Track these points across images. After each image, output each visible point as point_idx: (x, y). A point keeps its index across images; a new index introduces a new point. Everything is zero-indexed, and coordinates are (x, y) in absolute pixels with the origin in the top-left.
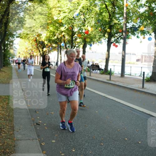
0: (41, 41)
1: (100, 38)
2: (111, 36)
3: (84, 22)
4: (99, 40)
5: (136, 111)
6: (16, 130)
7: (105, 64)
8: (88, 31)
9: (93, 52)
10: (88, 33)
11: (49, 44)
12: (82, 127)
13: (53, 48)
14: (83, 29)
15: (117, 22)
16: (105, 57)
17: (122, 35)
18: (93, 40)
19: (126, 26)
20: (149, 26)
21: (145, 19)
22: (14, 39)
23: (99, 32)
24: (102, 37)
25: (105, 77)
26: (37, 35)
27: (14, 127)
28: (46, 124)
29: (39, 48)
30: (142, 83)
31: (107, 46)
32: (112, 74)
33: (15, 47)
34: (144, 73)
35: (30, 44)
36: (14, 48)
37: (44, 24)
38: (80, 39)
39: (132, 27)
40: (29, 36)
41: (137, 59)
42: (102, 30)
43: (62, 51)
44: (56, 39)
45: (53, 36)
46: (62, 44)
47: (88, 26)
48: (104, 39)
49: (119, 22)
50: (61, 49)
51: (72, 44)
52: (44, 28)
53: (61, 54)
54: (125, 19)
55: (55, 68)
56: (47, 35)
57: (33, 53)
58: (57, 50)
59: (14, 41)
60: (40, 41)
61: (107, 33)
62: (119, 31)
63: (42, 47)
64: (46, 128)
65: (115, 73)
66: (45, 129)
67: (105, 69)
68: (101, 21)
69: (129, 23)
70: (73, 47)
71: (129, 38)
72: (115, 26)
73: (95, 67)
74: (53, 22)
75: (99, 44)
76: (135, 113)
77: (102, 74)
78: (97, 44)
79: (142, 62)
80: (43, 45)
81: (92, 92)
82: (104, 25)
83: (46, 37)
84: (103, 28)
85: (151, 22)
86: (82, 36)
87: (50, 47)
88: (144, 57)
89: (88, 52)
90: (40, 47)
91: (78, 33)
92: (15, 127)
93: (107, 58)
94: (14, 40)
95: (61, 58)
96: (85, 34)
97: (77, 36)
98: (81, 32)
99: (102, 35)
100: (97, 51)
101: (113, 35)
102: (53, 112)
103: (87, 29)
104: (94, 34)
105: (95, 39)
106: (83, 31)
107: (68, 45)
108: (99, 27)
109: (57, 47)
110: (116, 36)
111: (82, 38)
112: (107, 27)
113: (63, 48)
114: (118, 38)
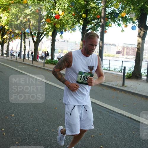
1: (73, 25)
2: (86, 22)
3: (54, 4)
4: (72, 27)
5: (114, 113)
8: (60, 15)
9: (64, 41)
10: (59, 18)
11: (11, 30)
12: (49, 132)
13: (16, 35)
14: (53, 13)
15: (94, 5)
16: (79, 48)
17: (100, 22)
18: (65, 26)
19: (105, 11)
20: (132, 13)
21: (127, 4)
24: (76, 23)
28: (5, 129)
30: (122, 80)
34: (125, 67)
37: (5, 4)
38: (49, 25)
39: (112, 13)
41: (118, 51)
42: (76, 15)
43: (26, 39)
47: (59, 9)
48: (78, 26)
49: (96, 5)
50: (25, 36)
52: (5, 9)
53: (25, 42)
54: (104, 3)
55: (17, 60)
56: (8, 18)
58: (20, 37)
61: (82, 19)
62: (97, 16)
63: (1, 32)
64: (5, 134)
66: (3, 134)
68: (76, 3)
69: (108, 8)
70: (40, 34)
71: (108, 26)
72: (92, 11)
74: (17, 2)
76: (113, 116)
78: (69, 32)
79: (123, 55)
80: (3, 30)
82: (79, 9)
83: (7, 21)
84: (77, 12)
85: (134, 8)
86: (52, 22)
87: (12, 34)
88: (125, 49)
89: (58, 40)
91: (47, 17)
93: (81, 48)
95: (25, 47)
96: (55, 19)
97: (46, 21)
98: (50, 16)
99: (76, 21)
100: (69, 40)
101: (89, 22)
102: (13, 114)
103: (58, 13)
104: (66, 19)
105: (67, 25)
106: (53, 15)
107: (34, 32)
108: (72, 11)
109: (20, 33)
110: (93, 23)
111: (52, 23)
112: (82, 11)
113: (27, 35)
114: (95, 25)
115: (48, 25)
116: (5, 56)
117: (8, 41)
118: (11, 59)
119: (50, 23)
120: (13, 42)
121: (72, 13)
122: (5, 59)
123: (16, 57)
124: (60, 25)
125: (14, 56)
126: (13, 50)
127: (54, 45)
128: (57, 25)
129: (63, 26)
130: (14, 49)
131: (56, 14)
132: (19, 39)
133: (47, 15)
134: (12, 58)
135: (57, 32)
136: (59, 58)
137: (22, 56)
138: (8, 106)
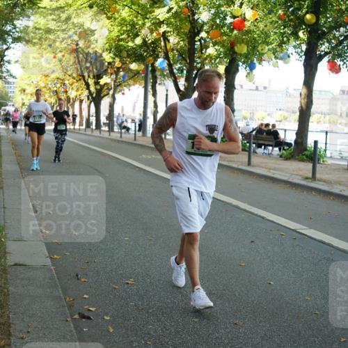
0: (91, 51)
1: (280, 45)
2: (316, 34)
4: (278, 49)
6: (17, 333)
7: (295, 126)
8: (244, 20)
9: (257, 89)
10: (244, 26)
11: (118, 64)
12: (227, 328)
13: (131, 75)
14: (226, 15)
16: (299, 105)
18: (259, 48)
22: (5, 47)
23: (280, 22)
24: (289, 40)
25: (297, 170)
26: (80, 33)
27: (10, 326)
28: (111, 316)
29: (86, 74)
31: (302, 69)
32: (319, 160)
33: (8, 71)
35: (58, 63)
36: (5, 75)
38: (216, 47)
40: (52, 37)
42: (288, 16)
43: (157, 85)
44: (140, 46)
45: (129, 36)
46: (160, 63)
47: (241, 4)
48: (295, 47)
50: (155, 78)
51: (192, 61)
53: (154, 94)
55: (135, 139)
56: (110, 32)
57: (66, 92)
58: (143, 81)
59: (6, 53)
60: (88, 54)
61: (304, 27)
62: (345, 19)
64: (111, 330)
65: (328, 154)
66: (108, 331)
67: (296, 141)
72: (331, 4)
73: (266, 136)
75: (280, 62)
77: (287, 159)
78: (271, 63)
81: (256, 215)
83: (109, 40)
84: (291, 9)
86: (225, 38)
87: (122, 73)
89: (242, 86)
90: (88, 73)
91: (212, 26)
92: (15, 324)
93: (304, 107)
94: (7, 49)
95: (156, 106)
96: (232, 31)
97: (208, 37)
98: (220, 22)
99: (290, 32)
100: (270, 85)
101: (324, 34)
102: (132, 280)
103: (239, 14)
104: (263, 30)
105: (264, 46)
106: (226, 19)
107: (177, 67)
108: (278, 7)
109: (143, 71)
110: (335, 37)
111: (224, 41)
112: (303, 5)
113: (160, 75)
114: (341, 43)
115: (214, 46)
116: (104, 131)
117: (111, 92)
118: (121, 136)
119: (221, 42)
120: (123, 94)
121: (277, 11)
122: (104, 138)
123: (132, 132)
124: (248, 47)
125: (128, 129)
126: (123, 115)
127: (232, 100)
128: (238, 45)
129: (254, 48)
130: (128, 112)
131: (234, 17)
132: (140, 85)
133: (211, 20)
134: (123, 135)
135: (238, 65)
136: (245, 132)
137: (148, 129)
138: (118, 258)
